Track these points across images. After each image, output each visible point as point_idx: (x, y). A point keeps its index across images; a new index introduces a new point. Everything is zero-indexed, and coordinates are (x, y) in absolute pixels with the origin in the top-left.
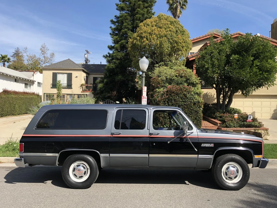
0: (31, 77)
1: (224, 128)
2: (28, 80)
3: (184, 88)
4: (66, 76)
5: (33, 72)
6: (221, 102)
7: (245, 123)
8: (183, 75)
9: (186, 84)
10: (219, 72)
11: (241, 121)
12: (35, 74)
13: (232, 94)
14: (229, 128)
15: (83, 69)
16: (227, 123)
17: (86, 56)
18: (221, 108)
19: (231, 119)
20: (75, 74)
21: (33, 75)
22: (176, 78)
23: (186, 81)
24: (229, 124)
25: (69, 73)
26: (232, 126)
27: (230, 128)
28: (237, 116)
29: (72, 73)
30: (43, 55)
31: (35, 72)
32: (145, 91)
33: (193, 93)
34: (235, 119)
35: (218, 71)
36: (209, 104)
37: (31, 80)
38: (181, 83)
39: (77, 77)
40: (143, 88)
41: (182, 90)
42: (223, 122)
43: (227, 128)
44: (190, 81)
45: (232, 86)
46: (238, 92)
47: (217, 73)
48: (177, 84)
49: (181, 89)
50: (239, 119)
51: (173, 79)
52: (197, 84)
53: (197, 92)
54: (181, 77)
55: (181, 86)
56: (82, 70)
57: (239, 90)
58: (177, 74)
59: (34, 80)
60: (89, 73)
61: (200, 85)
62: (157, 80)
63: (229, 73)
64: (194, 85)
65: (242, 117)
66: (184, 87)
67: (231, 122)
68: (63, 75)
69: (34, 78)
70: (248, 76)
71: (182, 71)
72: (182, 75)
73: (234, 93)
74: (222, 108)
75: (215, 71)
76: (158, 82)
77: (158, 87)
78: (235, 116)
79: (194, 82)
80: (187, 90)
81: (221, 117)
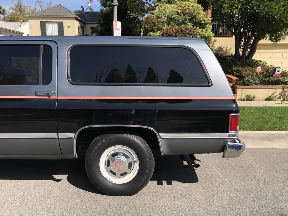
0: (18, 28)
1: (241, 85)
2: (13, 31)
3: (187, 29)
4: (56, 25)
5: (20, 23)
6: (241, 53)
7: (271, 79)
8: (188, 11)
9: (190, 25)
10: (239, 7)
11: (265, 76)
12: (23, 25)
13: (256, 41)
14: (247, 85)
15: (76, 16)
16: (245, 79)
17: (89, 5)
18: (239, 61)
19: (252, 74)
20: (66, 23)
21: (20, 26)
22: (177, 15)
23: (191, 20)
24: (247, 80)
25: (59, 22)
26: (251, 83)
27: (249, 85)
28: (259, 69)
29: (63, 22)
30: (39, 5)
31: (23, 22)
32: (117, 29)
33: (199, 36)
34: (257, 74)
35: (238, 5)
36: (226, 57)
37: (17, 32)
38: (184, 23)
39: (69, 27)
40: (114, 23)
41: (184, 32)
42: (240, 77)
43: (245, 85)
44: (196, 20)
45: (257, 28)
46: (265, 38)
47: (237, 8)
48: (178, 25)
49: (182, 31)
50: (262, 73)
51: (174, 17)
52: (207, 24)
53: (205, 35)
54: (185, 14)
55: (183, 26)
56: (75, 18)
57: (267, 36)
58: (179, 11)
59: (22, 31)
60: (84, 21)
61: (211, 25)
62: (151, 20)
63: (254, 8)
64: (201, 25)
65: (266, 71)
66: (186, 27)
67: (251, 78)
68: (53, 25)
69: (22, 30)
70: (281, 11)
71: (187, 7)
72: (186, 12)
73: (259, 40)
74: (241, 60)
75: (234, 5)
76: (153, 23)
77: (153, 31)
78: (257, 70)
79: (201, 21)
80: (191, 31)
81: (237, 72)
